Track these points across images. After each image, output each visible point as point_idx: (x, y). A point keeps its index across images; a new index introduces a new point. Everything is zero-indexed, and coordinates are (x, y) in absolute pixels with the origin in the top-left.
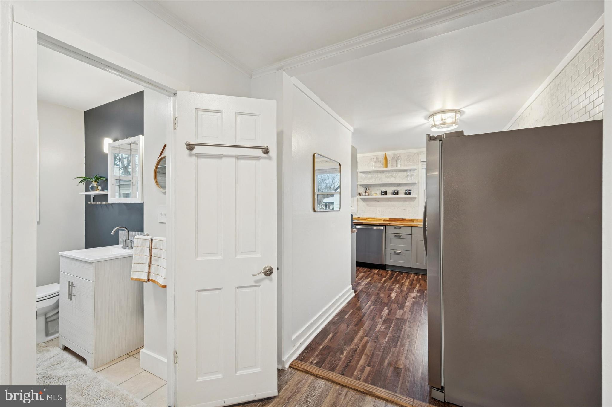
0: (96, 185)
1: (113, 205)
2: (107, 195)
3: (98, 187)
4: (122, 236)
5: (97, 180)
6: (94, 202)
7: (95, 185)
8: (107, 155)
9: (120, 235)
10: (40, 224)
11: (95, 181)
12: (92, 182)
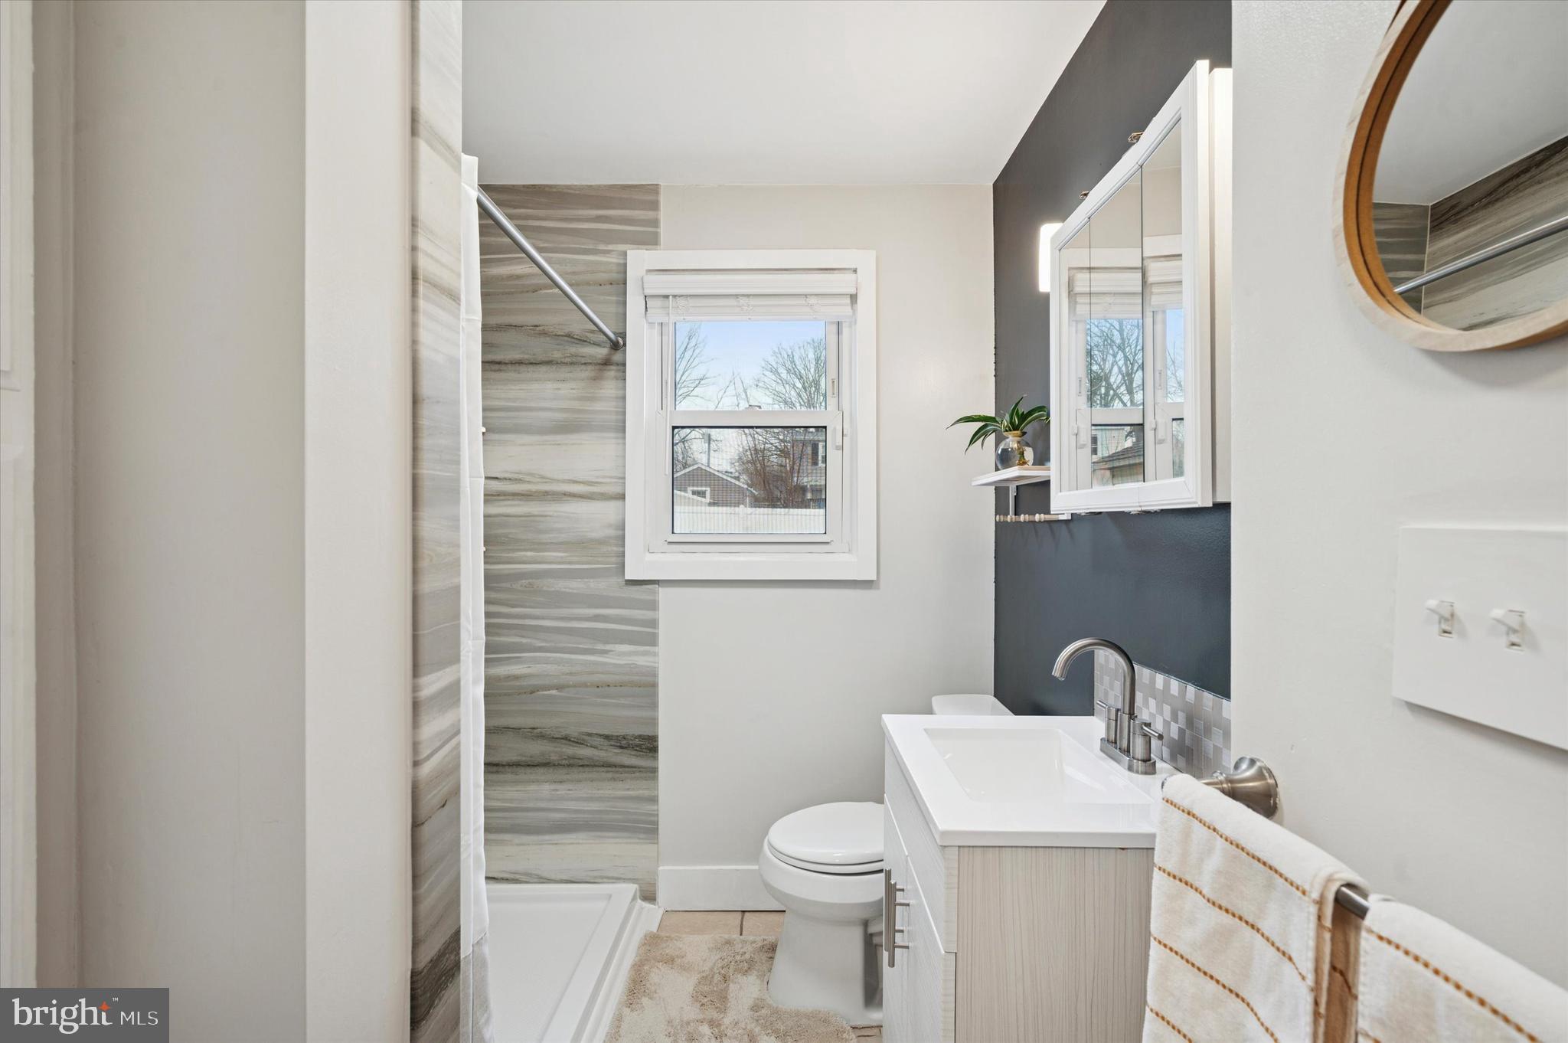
0: (1019, 442)
1: (1071, 525)
2: (1046, 484)
3: (1022, 454)
4: (1106, 679)
5: (1020, 423)
6: (1015, 515)
7: (1016, 446)
8: (1046, 298)
9: (1097, 673)
10: (878, 588)
11: (1014, 430)
12: (1005, 434)
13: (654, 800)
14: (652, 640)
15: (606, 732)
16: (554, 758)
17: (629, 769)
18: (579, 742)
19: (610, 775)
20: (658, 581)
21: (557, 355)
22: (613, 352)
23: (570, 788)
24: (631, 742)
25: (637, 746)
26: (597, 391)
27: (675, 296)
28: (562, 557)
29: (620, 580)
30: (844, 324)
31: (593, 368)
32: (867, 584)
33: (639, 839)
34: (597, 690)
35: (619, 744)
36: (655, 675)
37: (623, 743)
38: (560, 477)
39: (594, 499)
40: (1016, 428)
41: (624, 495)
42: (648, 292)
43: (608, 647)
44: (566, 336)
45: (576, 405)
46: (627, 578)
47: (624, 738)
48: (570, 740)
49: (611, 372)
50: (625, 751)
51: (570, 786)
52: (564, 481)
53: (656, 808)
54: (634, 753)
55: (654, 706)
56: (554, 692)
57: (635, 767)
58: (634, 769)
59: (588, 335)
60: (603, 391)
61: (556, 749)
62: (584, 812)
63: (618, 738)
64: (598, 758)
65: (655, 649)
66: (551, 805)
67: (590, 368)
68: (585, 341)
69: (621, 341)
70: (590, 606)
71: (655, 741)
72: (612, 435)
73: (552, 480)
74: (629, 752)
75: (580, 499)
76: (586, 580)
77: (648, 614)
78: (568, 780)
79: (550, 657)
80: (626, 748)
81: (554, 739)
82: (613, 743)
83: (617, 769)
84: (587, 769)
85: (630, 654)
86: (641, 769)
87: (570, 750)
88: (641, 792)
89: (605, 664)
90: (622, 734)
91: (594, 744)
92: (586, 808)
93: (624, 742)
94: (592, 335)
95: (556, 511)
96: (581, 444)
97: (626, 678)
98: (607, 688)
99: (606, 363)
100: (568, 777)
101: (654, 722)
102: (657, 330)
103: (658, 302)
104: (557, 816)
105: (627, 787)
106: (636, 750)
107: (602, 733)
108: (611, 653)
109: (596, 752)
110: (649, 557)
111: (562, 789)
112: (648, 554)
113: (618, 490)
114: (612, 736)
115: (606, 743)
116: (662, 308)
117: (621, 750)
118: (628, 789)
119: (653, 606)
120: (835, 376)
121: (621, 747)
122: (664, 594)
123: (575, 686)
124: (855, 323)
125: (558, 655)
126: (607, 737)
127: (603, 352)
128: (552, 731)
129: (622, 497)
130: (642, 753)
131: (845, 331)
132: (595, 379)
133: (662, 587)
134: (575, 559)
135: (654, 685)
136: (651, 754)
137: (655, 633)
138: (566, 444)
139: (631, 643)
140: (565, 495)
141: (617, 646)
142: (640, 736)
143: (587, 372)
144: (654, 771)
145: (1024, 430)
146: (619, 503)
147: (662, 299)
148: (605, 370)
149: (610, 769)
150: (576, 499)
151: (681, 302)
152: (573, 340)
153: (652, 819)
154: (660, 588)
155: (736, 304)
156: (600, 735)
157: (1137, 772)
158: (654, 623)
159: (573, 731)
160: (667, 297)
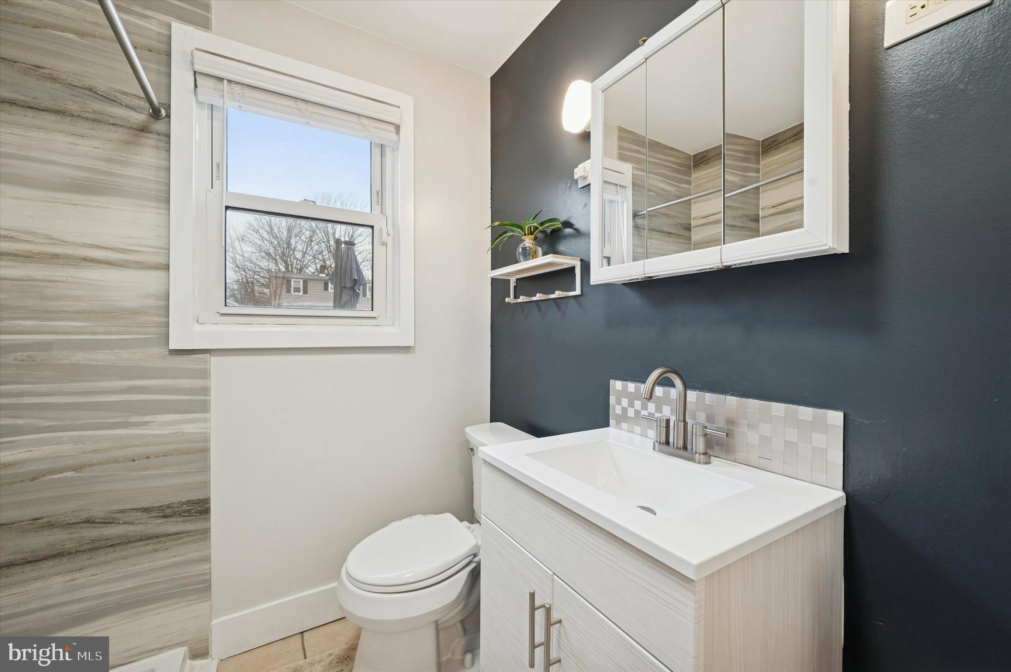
0: (532, 244)
3: (535, 252)
4: (624, 400)
9: (612, 397)
10: (414, 352)
11: (531, 235)
12: (523, 238)
13: (207, 559)
14: (204, 407)
15: (146, 505)
16: (69, 545)
17: (175, 537)
18: (107, 522)
19: (150, 547)
20: (210, 350)
21: (71, 106)
22: (152, 120)
23: (94, 573)
24: (177, 509)
25: (185, 512)
26: (129, 156)
27: (230, 81)
28: (80, 327)
29: (164, 351)
30: (387, 148)
31: (126, 131)
32: (407, 349)
33: (188, 601)
34: (133, 463)
35: (161, 514)
36: (207, 440)
37: (166, 512)
38: (79, 240)
39: (130, 268)
40: (532, 234)
41: (168, 265)
42: (198, 68)
43: (146, 419)
44: (86, 89)
45: (101, 165)
46: (171, 347)
47: (168, 507)
48: (94, 522)
49: (150, 140)
50: (170, 519)
51: (94, 571)
52: (84, 245)
53: (208, 566)
54: (181, 519)
55: (206, 469)
56: (69, 474)
57: (182, 533)
58: (180, 535)
59: (119, 95)
60: (139, 157)
61: (72, 536)
62: (115, 593)
63: (160, 508)
64: (133, 534)
65: (207, 415)
66: (65, 598)
67: (120, 130)
68: (115, 101)
69: (163, 112)
70: (122, 378)
71: (207, 503)
72: (153, 204)
73: (65, 243)
74: (174, 519)
75: (107, 266)
76: (116, 351)
77: (198, 383)
78: (90, 566)
79: (63, 437)
80: (170, 516)
81: (70, 525)
82: (154, 514)
83: (158, 540)
84: (118, 548)
85: (175, 423)
86: (191, 533)
87: (93, 533)
88: (190, 555)
89: (143, 436)
90: (167, 503)
91: (128, 519)
92: (118, 589)
93: (168, 511)
94: (124, 96)
95: (72, 277)
96: (108, 208)
97: (171, 447)
98: (147, 460)
99: (143, 129)
100: (91, 561)
101: (206, 485)
102: (206, 112)
103: (211, 83)
104: (75, 607)
105: (173, 554)
106: (184, 516)
107: (139, 507)
108: (152, 424)
109: (131, 528)
110: (197, 327)
111: (81, 578)
112: (196, 325)
113: (161, 260)
114: (153, 508)
115: (145, 515)
116: (215, 89)
117: (165, 520)
118: (174, 556)
119: (205, 374)
120: (379, 189)
121: (165, 517)
122: (215, 362)
123: (101, 464)
124: (398, 149)
125: (75, 433)
126: (146, 510)
127: (140, 118)
128: (67, 516)
129: (167, 267)
130: (191, 518)
131: (388, 153)
132: (127, 143)
133: (213, 356)
134: (101, 329)
135: (206, 451)
136: (202, 517)
137: (206, 400)
138: (88, 206)
139: (176, 412)
140: (84, 259)
141: (158, 416)
142: (188, 502)
143: (117, 134)
144: (206, 532)
145: (536, 236)
146: (162, 274)
147: (214, 81)
148: (142, 137)
149: (149, 541)
150: (103, 266)
151: (237, 89)
152: (96, 96)
153: (205, 577)
154: (211, 357)
155: (294, 106)
156: (137, 510)
157: (699, 463)
158: (205, 391)
159: (98, 512)
160: (221, 79)
